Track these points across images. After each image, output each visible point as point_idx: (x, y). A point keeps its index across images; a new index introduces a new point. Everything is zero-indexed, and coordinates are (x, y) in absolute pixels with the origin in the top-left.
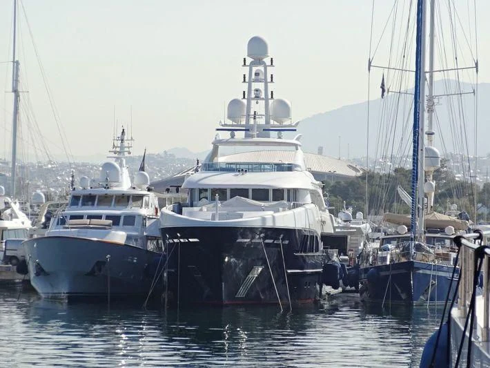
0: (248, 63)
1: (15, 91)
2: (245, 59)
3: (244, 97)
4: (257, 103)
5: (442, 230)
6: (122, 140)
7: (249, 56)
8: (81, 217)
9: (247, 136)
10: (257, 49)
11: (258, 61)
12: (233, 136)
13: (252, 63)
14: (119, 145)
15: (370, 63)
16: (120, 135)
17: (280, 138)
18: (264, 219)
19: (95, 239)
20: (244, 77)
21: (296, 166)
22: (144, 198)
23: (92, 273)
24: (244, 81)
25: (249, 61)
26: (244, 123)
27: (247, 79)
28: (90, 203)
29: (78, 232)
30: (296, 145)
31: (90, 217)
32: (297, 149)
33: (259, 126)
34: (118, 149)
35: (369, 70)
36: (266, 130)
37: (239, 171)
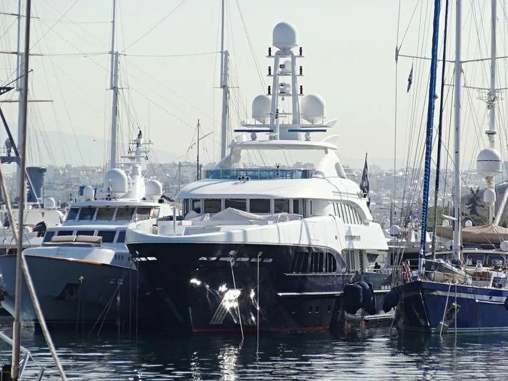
0: (273, 54)
1: (224, 86)
2: (270, 49)
3: (269, 93)
4: (283, 99)
5: (498, 245)
6: (138, 144)
7: (274, 44)
8: (70, 233)
9: (271, 138)
10: (284, 37)
11: (284, 51)
12: (254, 138)
13: (278, 54)
14: (135, 150)
15: (397, 51)
16: (135, 137)
17: (308, 140)
18: (230, 235)
19: (71, 259)
20: (270, 70)
21: (317, 173)
22: (152, 211)
23: (61, 297)
24: (270, 74)
25: (275, 50)
26: (268, 122)
27: (272, 73)
28: (89, 217)
29: (58, 250)
30: (325, 149)
31: (80, 233)
32: (326, 153)
33: (282, 127)
34: (133, 155)
35: (397, 59)
36: (292, 131)
37: (240, 179)
